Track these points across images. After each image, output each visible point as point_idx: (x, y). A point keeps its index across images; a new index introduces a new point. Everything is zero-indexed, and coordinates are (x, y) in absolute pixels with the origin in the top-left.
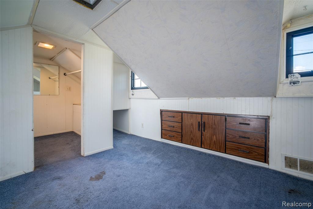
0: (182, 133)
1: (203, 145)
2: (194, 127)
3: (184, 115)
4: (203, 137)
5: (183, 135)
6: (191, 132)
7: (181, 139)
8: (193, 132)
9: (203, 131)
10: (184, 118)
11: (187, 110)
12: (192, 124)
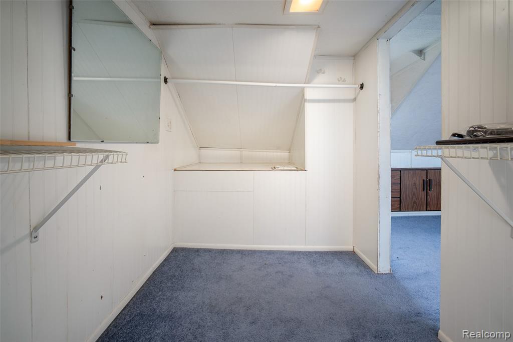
0: (400, 198)
1: (428, 207)
2: (418, 188)
3: (404, 173)
4: (428, 197)
5: (402, 201)
6: (414, 194)
7: (399, 206)
8: (416, 194)
9: (428, 191)
10: (404, 177)
11: (409, 166)
12: (415, 184)
